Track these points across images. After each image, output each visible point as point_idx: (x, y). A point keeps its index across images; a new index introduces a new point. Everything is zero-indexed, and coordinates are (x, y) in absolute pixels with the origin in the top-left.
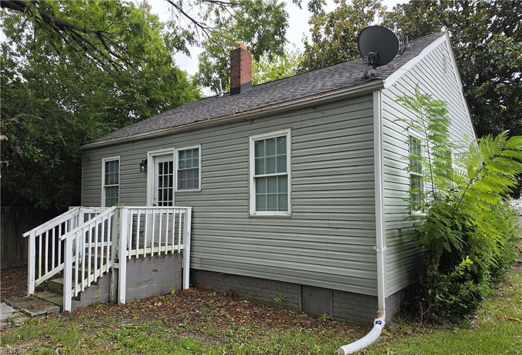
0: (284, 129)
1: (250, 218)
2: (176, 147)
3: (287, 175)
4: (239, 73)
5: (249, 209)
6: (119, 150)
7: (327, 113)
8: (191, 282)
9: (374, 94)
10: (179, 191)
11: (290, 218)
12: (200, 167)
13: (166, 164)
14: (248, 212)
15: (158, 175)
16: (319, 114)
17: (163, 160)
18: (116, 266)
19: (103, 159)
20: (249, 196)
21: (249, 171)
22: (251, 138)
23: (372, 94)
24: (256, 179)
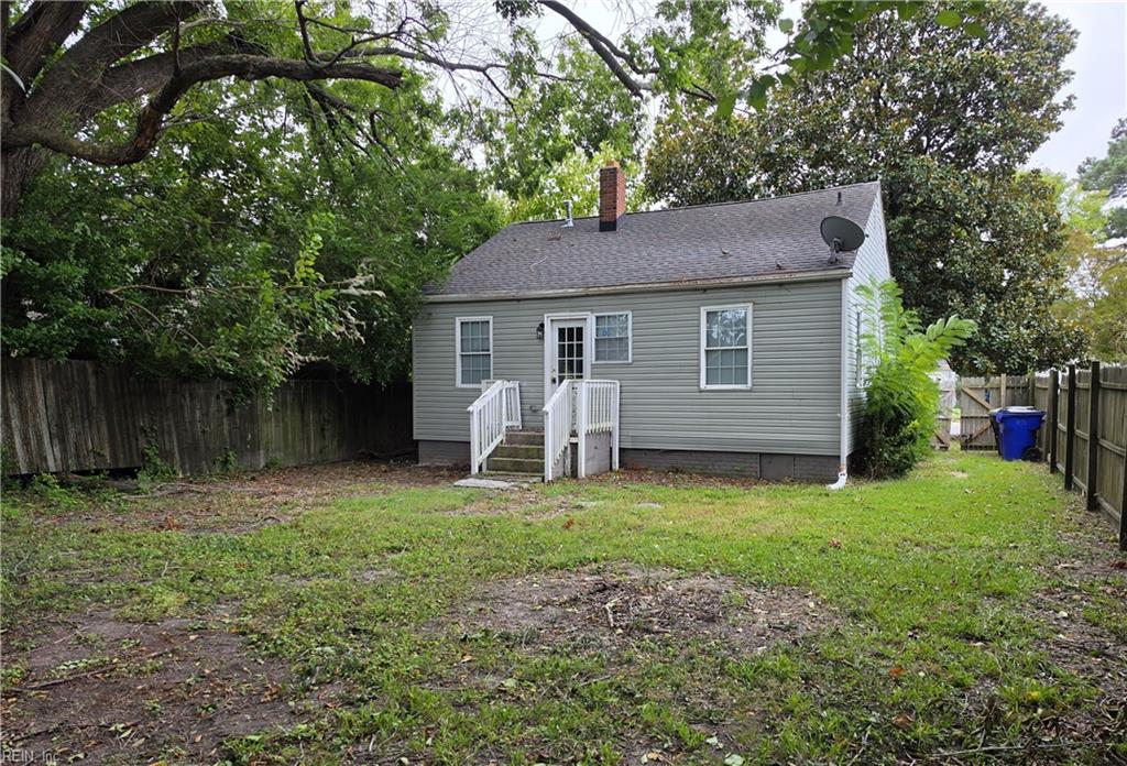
0: (744, 302)
1: (701, 391)
2: (592, 311)
3: (747, 350)
4: (615, 202)
5: (699, 382)
6: (488, 309)
7: (794, 292)
8: (620, 462)
9: (843, 281)
10: (598, 362)
11: (750, 391)
12: (630, 335)
13: (571, 330)
14: (699, 386)
15: (557, 342)
16: (784, 292)
17: (566, 325)
18: (574, 440)
19: (457, 318)
20: (700, 369)
21: (699, 343)
22: (702, 308)
23: (840, 280)
24: (707, 351)
